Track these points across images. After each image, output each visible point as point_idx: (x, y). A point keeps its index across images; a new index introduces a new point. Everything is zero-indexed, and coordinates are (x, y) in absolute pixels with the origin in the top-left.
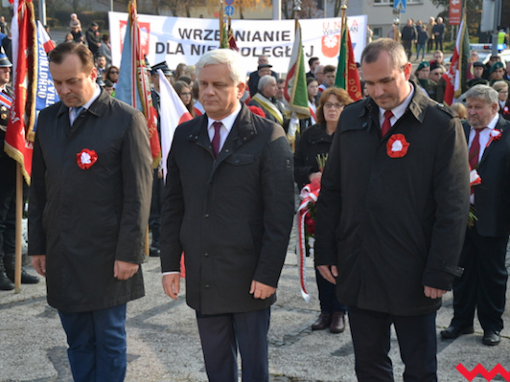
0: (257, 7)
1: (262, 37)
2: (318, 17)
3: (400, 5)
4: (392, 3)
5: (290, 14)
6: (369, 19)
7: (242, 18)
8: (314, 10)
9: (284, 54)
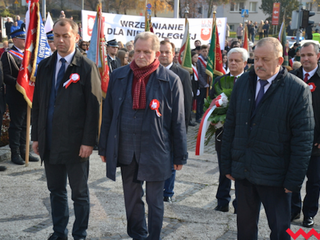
0: (164, 10)
2: (199, 18)
3: (245, 12)
4: (240, 12)
5: (183, 15)
6: (228, 20)
7: (155, 16)
8: (196, 14)
9: (179, 37)
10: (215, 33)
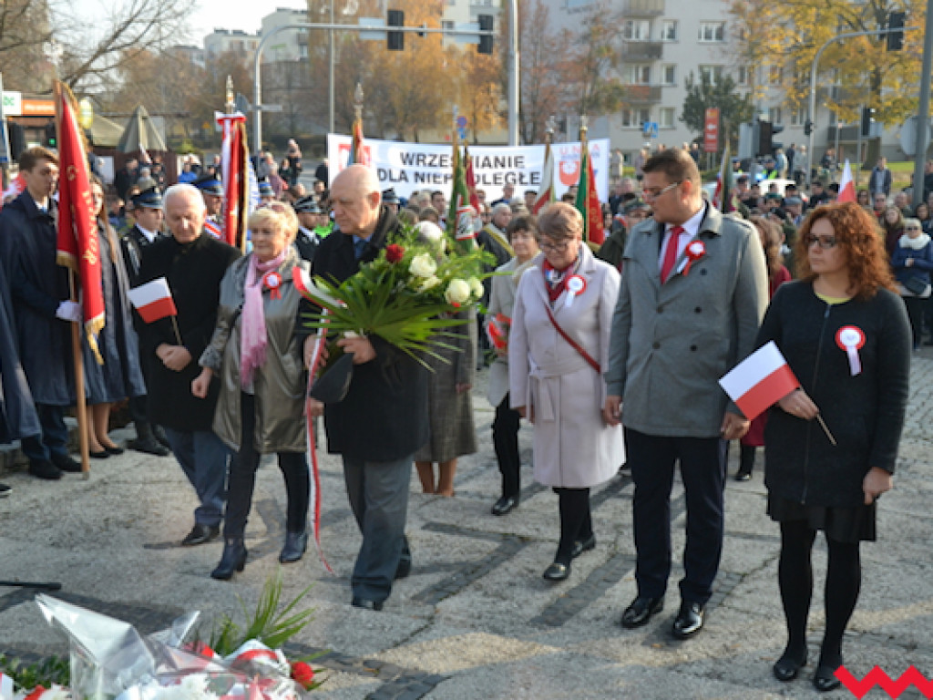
0: (492, 129)
1: (492, 163)
2: (561, 142)
3: (651, 128)
4: (642, 127)
5: (529, 138)
6: (612, 143)
7: (476, 144)
8: (556, 133)
10: (587, 171)
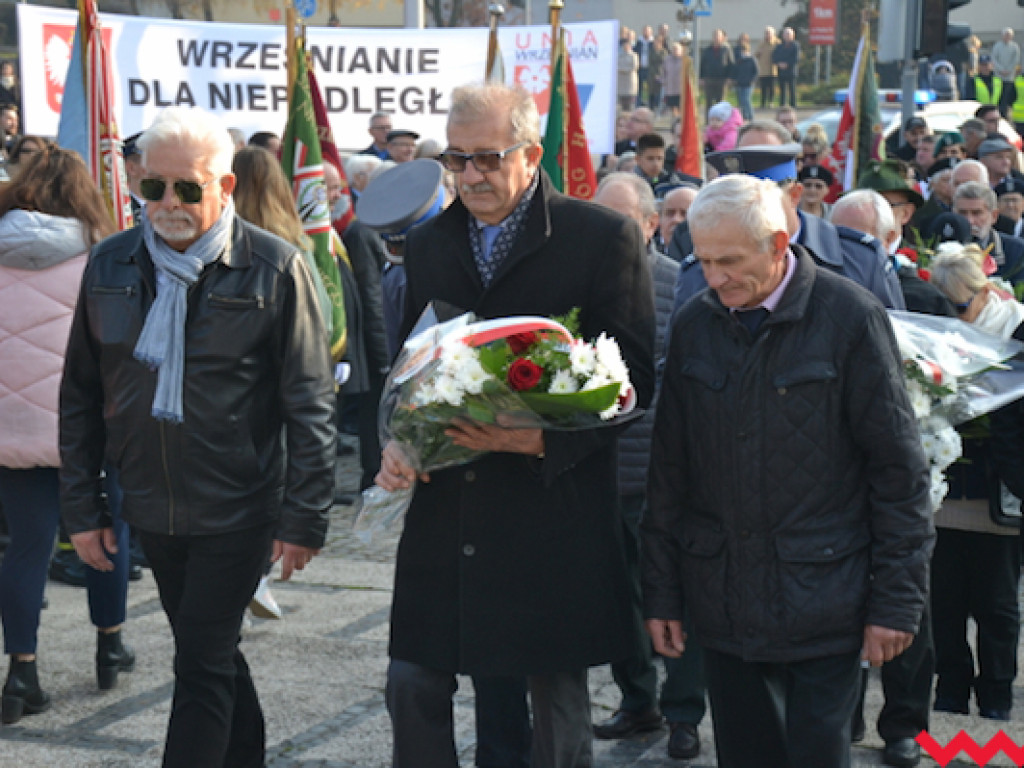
1: (373, 64)
7: (333, 23)
9: (427, 107)
10: (564, 90)
